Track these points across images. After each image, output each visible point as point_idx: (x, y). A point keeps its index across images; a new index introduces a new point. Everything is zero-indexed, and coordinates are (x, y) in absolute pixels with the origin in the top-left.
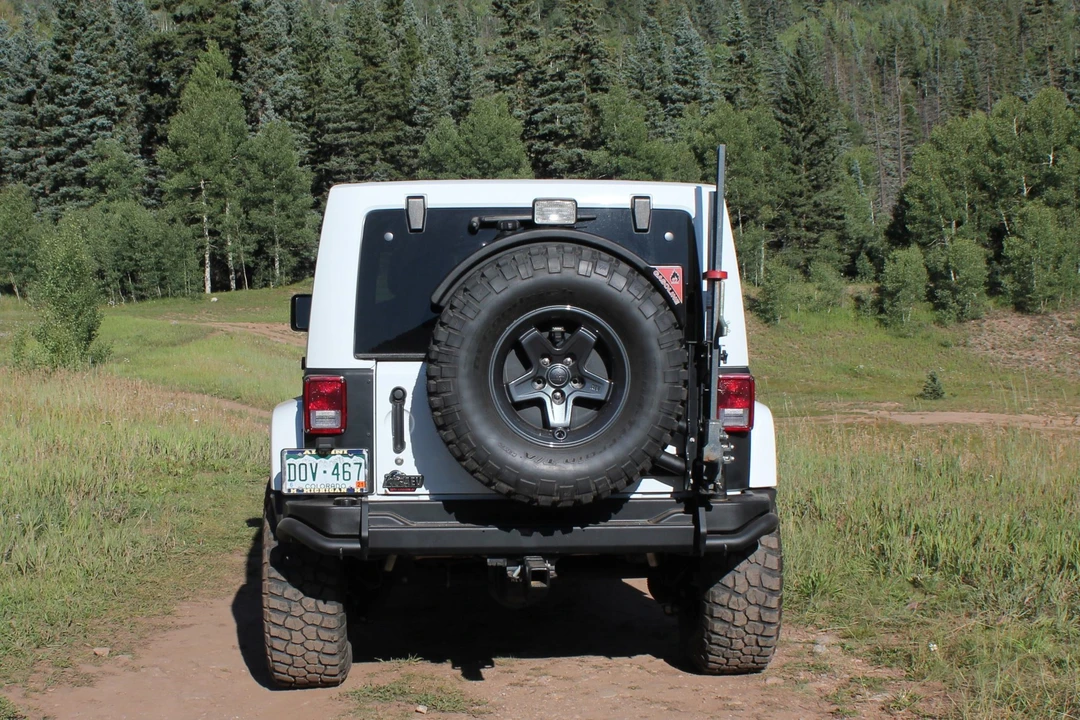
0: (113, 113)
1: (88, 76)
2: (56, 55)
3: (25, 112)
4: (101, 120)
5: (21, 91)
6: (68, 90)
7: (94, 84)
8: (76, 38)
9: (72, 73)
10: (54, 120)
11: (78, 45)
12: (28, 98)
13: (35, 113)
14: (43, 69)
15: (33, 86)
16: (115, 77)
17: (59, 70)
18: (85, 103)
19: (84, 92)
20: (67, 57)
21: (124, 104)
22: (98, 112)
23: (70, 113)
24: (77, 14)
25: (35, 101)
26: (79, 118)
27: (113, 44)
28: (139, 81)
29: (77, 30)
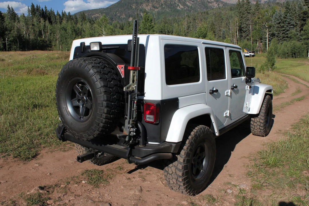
0: (294, 25)
1: (290, 19)
2: (284, 15)
3: (279, 25)
4: (292, 26)
5: (278, 22)
6: (286, 21)
7: (291, 20)
8: (288, 12)
9: (287, 18)
10: (283, 27)
11: (289, 13)
12: (279, 23)
13: (280, 26)
14: (282, 18)
15: (280, 21)
16: (295, 19)
17: (285, 18)
18: (289, 23)
19: (289, 22)
20: (286, 16)
21: (297, 23)
22: (291, 25)
23: (286, 25)
24: (289, 8)
25: (281, 23)
26: (288, 26)
27: (296, 13)
28: (301, 19)
29: (289, 11)
